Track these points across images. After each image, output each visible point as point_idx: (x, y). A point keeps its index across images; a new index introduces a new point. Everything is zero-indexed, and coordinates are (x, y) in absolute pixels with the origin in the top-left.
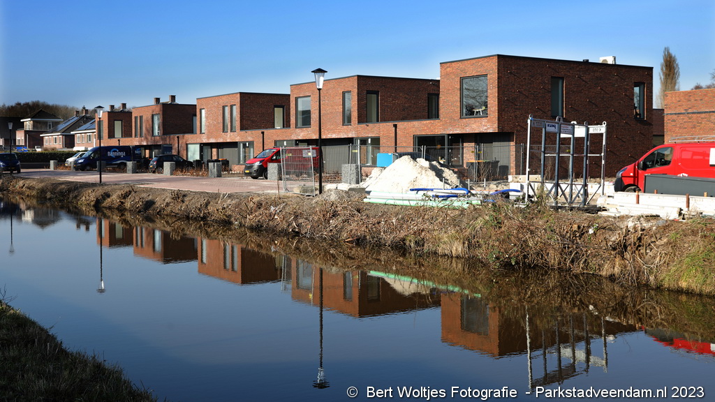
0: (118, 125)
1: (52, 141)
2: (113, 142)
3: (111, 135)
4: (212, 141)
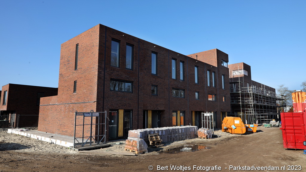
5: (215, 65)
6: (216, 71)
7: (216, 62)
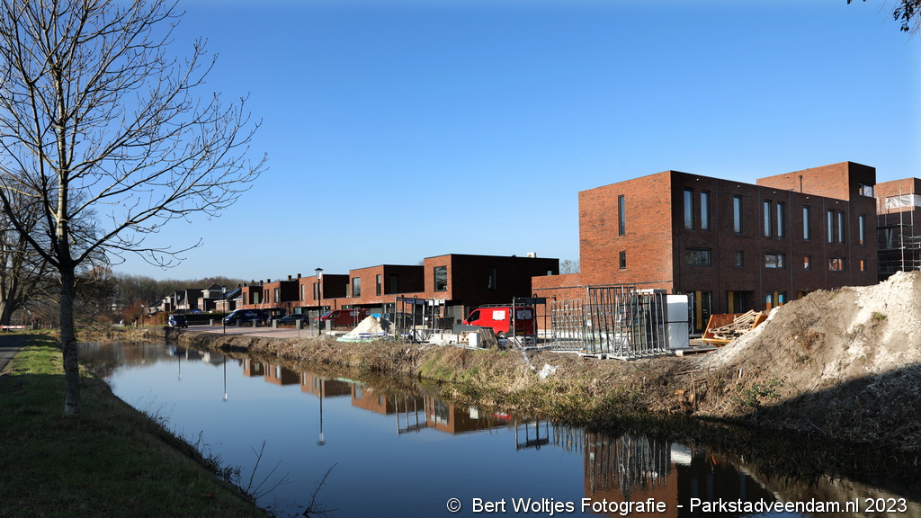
0: (256, 295)
1: (221, 305)
2: (252, 307)
3: (251, 302)
4: (308, 305)
5: (845, 196)
6: (847, 210)
7: (846, 190)
